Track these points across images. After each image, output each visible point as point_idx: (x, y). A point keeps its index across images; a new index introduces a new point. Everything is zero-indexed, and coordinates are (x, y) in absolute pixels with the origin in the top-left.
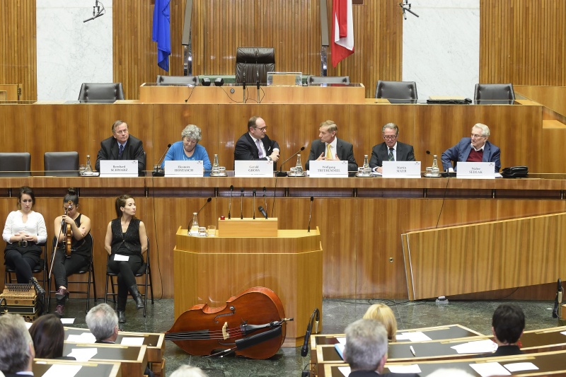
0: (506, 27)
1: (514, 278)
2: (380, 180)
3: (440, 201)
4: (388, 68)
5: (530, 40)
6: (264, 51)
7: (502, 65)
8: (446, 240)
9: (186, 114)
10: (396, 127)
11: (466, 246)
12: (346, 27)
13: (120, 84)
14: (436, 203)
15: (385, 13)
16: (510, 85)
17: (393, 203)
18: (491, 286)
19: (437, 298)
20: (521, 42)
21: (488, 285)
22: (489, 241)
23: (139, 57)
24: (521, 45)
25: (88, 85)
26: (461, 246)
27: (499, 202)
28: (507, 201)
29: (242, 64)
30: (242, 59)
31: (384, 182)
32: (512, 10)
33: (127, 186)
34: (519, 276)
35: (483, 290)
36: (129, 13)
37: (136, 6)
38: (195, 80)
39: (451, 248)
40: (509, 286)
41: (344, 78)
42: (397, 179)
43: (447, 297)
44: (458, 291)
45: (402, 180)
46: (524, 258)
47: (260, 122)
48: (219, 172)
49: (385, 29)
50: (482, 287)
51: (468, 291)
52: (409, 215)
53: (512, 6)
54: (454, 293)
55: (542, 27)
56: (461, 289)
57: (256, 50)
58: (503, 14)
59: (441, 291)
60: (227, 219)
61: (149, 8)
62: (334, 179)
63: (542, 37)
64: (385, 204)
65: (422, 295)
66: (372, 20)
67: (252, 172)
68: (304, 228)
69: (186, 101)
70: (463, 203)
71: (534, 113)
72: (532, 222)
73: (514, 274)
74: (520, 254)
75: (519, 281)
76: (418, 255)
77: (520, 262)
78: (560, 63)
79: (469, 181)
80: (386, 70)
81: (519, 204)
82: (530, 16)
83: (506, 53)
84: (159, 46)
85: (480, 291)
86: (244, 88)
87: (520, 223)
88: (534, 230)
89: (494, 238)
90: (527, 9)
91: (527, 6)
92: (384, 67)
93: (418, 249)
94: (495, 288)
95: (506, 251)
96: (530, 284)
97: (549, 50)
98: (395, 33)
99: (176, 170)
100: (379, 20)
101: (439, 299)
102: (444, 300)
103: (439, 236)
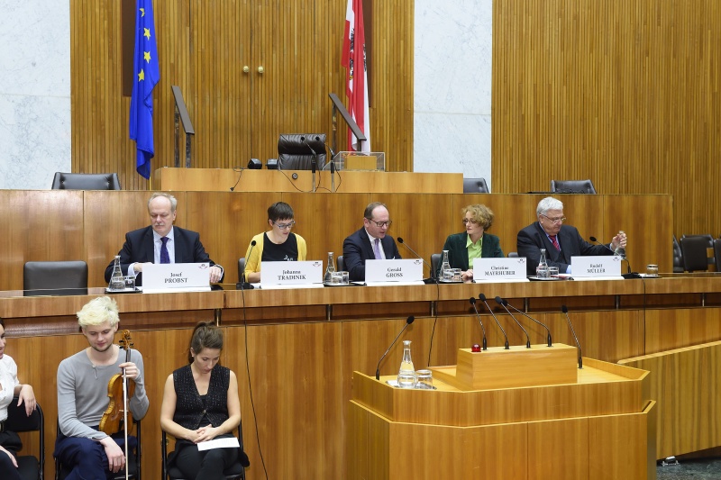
2: (575, 284)
8: (673, 370)
9: (236, 207)
13: (115, 175)
16: (589, 181)
19: (664, 460)
25: (65, 176)
26: (694, 379)
31: (581, 286)
39: (680, 382)
43: (678, 458)
44: (692, 447)
47: (380, 211)
51: (704, 446)
52: (614, 335)
54: (686, 450)
56: (695, 443)
59: (668, 448)
61: (119, 102)
64: (583, 321)
69: (232, 189)
84: (138, 145)
86: (314, 172)
98: (405, 141)
101: (666, 461)
102: (672, 462)
103: (664, 366)
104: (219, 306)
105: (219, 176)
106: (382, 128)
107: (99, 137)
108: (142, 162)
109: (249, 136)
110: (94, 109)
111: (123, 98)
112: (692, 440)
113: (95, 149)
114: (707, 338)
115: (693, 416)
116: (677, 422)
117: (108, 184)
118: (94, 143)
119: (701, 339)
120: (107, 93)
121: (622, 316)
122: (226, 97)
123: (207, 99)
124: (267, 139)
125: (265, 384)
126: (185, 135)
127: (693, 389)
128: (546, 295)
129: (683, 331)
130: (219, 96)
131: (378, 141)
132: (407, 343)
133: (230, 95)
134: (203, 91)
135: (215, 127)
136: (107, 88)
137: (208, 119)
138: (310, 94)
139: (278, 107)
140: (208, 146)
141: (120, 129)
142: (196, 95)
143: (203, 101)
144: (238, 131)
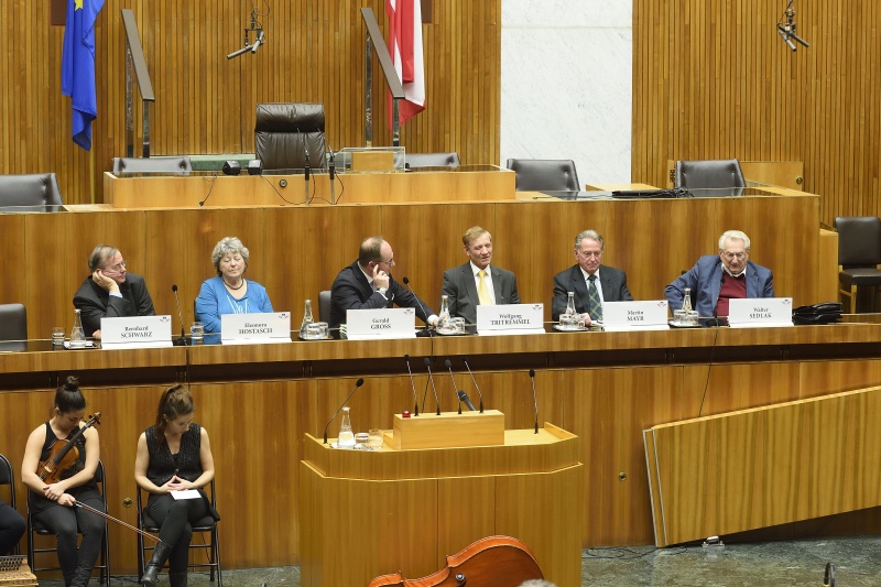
0: (677, 59)
1: (833, 498)
2: (603, 336)
3: (704, 368)
4: (475, 136)
5: (718, 81)
6: (306, 110)
7: (671, 127)
8: (720, 437)
9: (207, 228)
10: (600, 238)
11: (754, 446)
12: (412, 64)
14: (698, 372)
15: (470, 37)
16: (735, 161)
17: (624, 374)
18: (795, 513)
19: (705, 540)
20: (702, 85)
21: (791, 512)
22: (792, 435)
23: (30, 125)
24: (702, 90)
26: (745, 447)
27: (802, 366)
28: (816, 365)
29: (265, 134)
30: (269, 125)
31: (610, 339)
32: (687, 29)
33: (154, 364)
34: (842, 494)
35: (782, 522)
36: (11, 41)
37: (22, 29)
38: (183, 165)
40: (825, 512)
41: (449, 155)
42: (631, 333)
43: (722, 538)
44: (741, 526)
45: (640, 335)
46: (850, 463)
48: (316, 331)
49: (470, 66)
50: (780, 518)
51: (757, 525)
52: (652, 396)
53: (687, 22)
54: (733, 530)
55: (738, 58)
56: (745, 521)
57: (291, 107)
58: (672, 36)
59: (711, 527)
60: (412, 416)
61: (46, 33)
62: (524, 338)
63: (738, 75)
64: (611, 379)
65: (679, 535)
66: (448, 50)
67: (379, 330)
68: (526, 427)
69: (202, 204)
70: (741, 371)
71: (805, 210)
72: (862, 398)
73: (833, 492)
74: (844, 456)
75: (841, 503)
76: (672, 466)
77: (843, 469)
78: (768, 121)
79: (753, 331)
80: (472, 139)
81: (837, 367)
82: (718, 39)
83: (676, 106)
84: (73, 103)
85: (777, 523)
86: (307, 178)
87: (843, 401)
88: (866, 412)
89: (800, 430)
90: (712, 27)
91: (713, 22)
92: (469, 134)
93: (673, 455)
94: (802, 517)
95: (819, 452)
96: (860, 508)
97: (748, 98)
98: (487, 74)
99: (242, 332)
100: (459, 51)
101: (708, 542)
102: (716, 542)
103: (708, 431)
104: (181, 363)
105: (185, 186)
106: (448, 56)
107: (17, 88)
108: (80, 127)
109: (238, 75)
110: (11, 47)
111: (52, 28)
112: (741, 517)
113: (12, 107)
114: (773, 399)
115: (743, 490)
116: (722, 498)
117: (44, 188)
118: (11, 97)
119: (765, 401)
120: (29, 23)
121: (662, 372)
122: (203, 18)
123: (174, 23)
124: (266, 78)
125: (233, 446)
126: (141, 104)
127: (745, 458)
128: (565, 350)
129: (741, 391)
130: (191, 17)
131: (442, 75)
132: (346, 409)
133: (209, 14)
134: (168, 11)
135: (185, 65)
136: (29, 16)
137: (174, 54)
138: (332, 8)
139: (282, 30)
140: (175, 94)
141: (47, 75)
142: (157, 18)
143: (168, 26)
144: (220, 68)
